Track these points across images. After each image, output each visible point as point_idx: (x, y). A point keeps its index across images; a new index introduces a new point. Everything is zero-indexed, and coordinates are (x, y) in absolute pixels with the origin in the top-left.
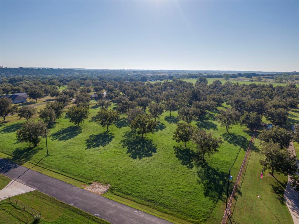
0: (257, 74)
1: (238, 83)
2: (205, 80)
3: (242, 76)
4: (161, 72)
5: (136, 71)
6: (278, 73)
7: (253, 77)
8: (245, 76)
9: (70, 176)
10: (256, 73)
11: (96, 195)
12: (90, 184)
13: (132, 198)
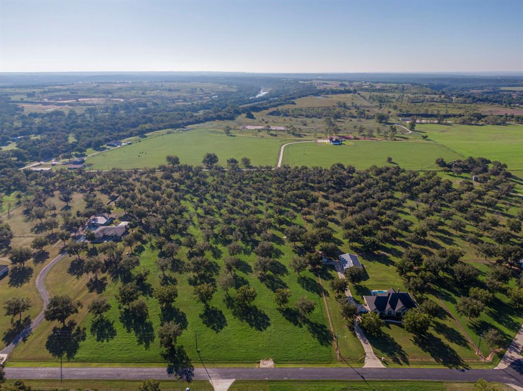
11: (272, 368)
12: (259, 363)
13: (290, 362)
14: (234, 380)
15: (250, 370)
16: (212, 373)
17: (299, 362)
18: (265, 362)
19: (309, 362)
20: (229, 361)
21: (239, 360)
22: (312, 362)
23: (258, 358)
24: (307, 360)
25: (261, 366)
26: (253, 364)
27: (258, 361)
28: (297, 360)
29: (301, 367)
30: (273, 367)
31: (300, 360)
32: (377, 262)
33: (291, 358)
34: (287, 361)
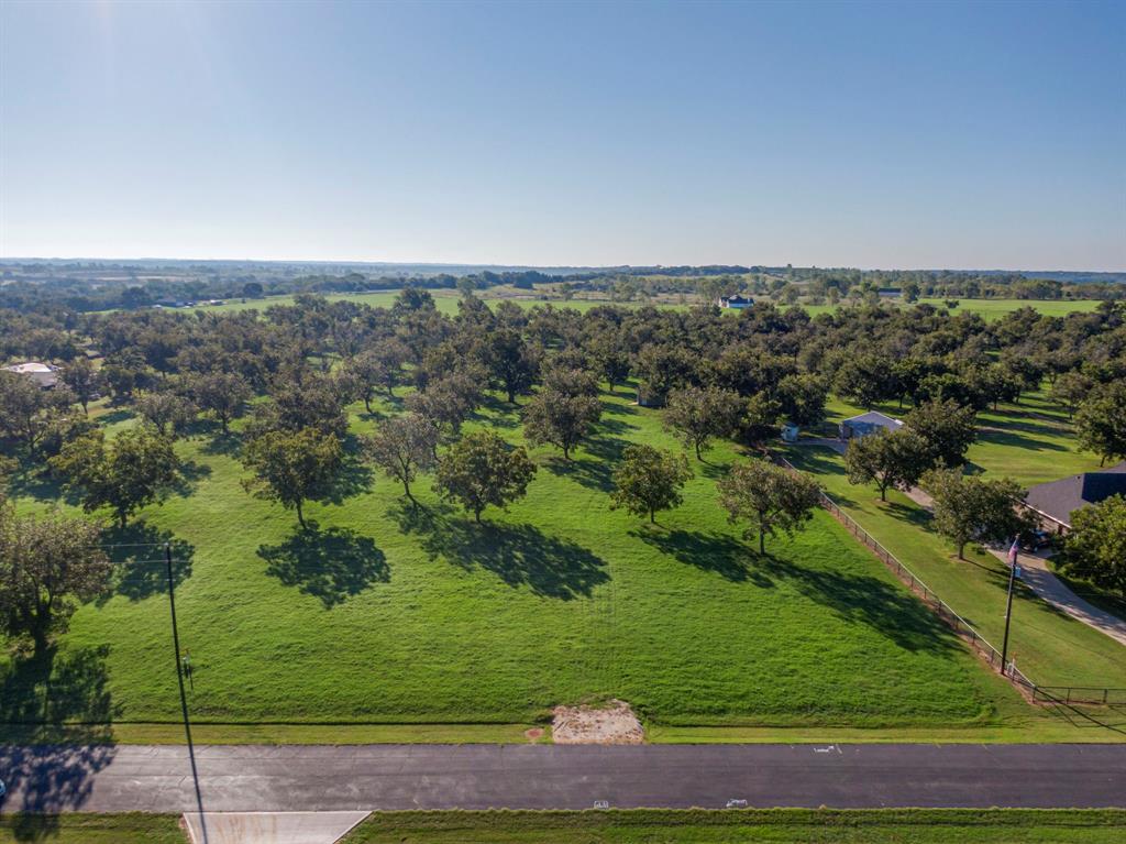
0: (543, 275)
1: (550, 308)
2: (427, 297)
3: (500, 283)
4: (161, 267)
5: (45, 263)
6: (597, 272)
7: (535, 285)
8: (507, 282)
9: (423, 718)
10: (538, 271)
11: (629, 746)
12: (548, 720)
13: (742, 719)
14: (362, 814)
15: (484, 753)
16: (217, 775)
17: (799, 719)
18: (584, 718)
19: (860, 717)
20: (358, 711)
21: (425, 709)
22: (880, 719)
23: (541, 698)
24: (845, 708)
25: (561, 733)
26: (508, 730)
27: (545, 712)
28: (781, 709)
29: (827, 740)
30: (636, 739)
31: (801, 709)
32: (986, 443)
33: (742, 697)
34: (722, 711)
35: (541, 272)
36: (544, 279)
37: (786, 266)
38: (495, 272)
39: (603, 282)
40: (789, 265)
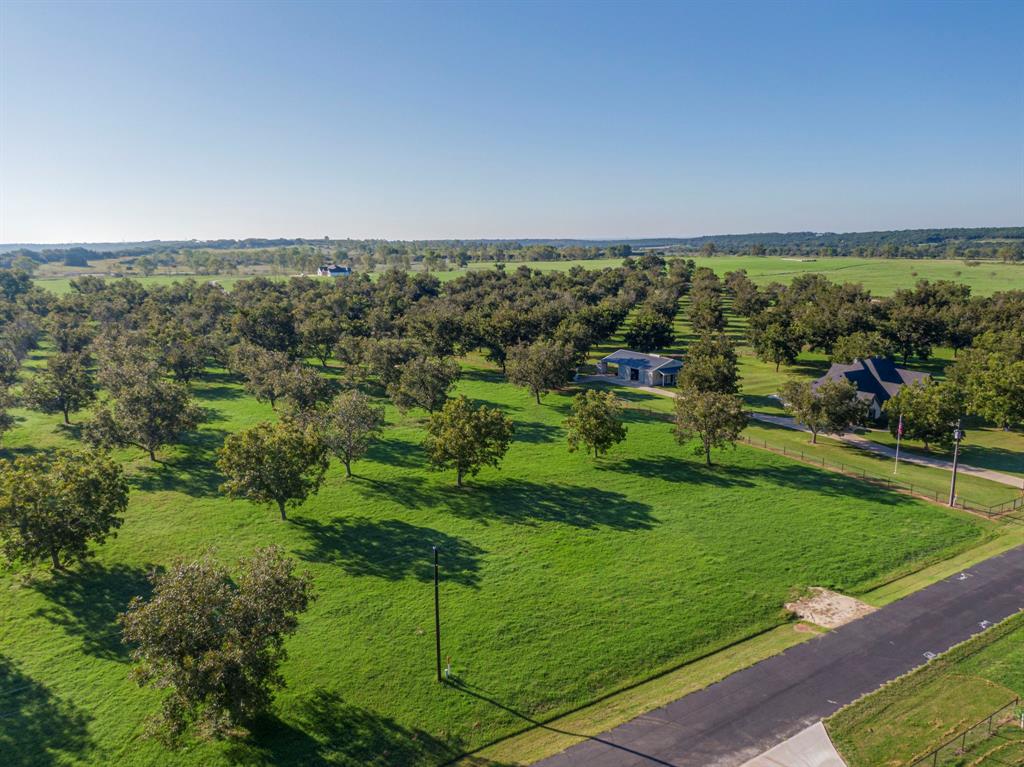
12: (795, 616)
26: (782, 632)
35: (89, 249)
36: (95, 256)
37: (323, 238)
38: (34, 250)
39: (163, 257)
40: (327, 237)
